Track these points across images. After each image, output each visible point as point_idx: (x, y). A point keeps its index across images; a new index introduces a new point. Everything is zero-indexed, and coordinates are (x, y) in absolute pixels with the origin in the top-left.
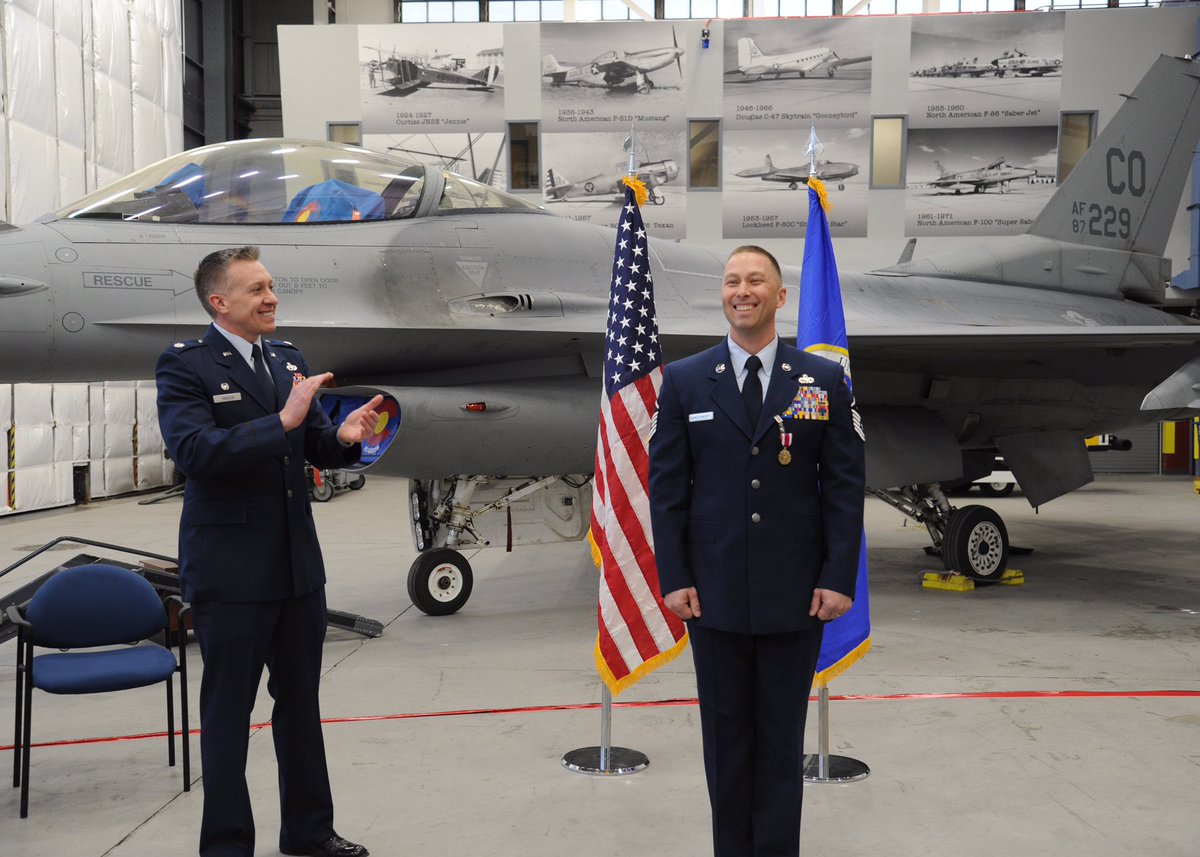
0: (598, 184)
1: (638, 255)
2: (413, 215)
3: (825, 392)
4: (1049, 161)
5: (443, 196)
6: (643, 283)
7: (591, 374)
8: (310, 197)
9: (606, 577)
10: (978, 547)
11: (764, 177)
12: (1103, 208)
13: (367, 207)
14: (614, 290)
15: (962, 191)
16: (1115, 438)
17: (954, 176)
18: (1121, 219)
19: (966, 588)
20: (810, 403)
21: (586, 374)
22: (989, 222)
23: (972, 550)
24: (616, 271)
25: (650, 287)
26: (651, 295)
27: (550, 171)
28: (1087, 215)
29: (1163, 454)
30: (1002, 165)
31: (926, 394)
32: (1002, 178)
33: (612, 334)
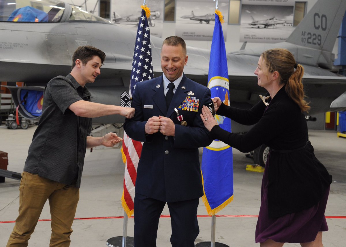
0: (131, 18)
1: (146, 37)
2: (59, 21)
3: (198, 100)
4: (290, 18)
5: (71, 15)
6: (147, 49)
7: (125, 85)
8: (19, 12)
9: (128, 168)
10: (266, 156)
11: (191, 19)
12: (312, 34)
13: (41, 17)
14: (136, 51)
15: (260, 27)
16: (311, 117)
17: (257, 22)
18: (318, 38)
19: (262, 171)
20: (190, 104)
21: (123, 85)
22: (269, 38)
23: (264, 157)
24: (137, 43)
25: (150, 50)
26: (151, 53)
27: (114, 13)
28: (306, 36)
29: (326, 123)
30: (274, 19)
31: (249, 98)
32: (274, 23)
33: (134, 69)
